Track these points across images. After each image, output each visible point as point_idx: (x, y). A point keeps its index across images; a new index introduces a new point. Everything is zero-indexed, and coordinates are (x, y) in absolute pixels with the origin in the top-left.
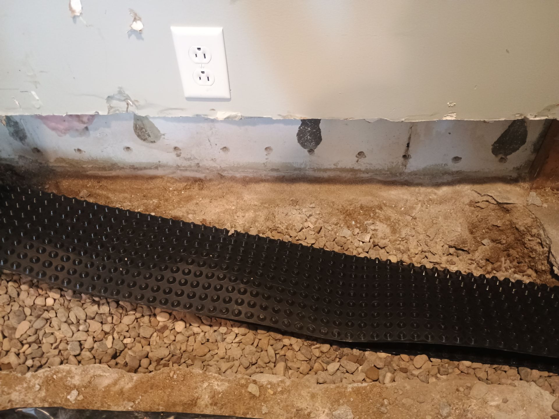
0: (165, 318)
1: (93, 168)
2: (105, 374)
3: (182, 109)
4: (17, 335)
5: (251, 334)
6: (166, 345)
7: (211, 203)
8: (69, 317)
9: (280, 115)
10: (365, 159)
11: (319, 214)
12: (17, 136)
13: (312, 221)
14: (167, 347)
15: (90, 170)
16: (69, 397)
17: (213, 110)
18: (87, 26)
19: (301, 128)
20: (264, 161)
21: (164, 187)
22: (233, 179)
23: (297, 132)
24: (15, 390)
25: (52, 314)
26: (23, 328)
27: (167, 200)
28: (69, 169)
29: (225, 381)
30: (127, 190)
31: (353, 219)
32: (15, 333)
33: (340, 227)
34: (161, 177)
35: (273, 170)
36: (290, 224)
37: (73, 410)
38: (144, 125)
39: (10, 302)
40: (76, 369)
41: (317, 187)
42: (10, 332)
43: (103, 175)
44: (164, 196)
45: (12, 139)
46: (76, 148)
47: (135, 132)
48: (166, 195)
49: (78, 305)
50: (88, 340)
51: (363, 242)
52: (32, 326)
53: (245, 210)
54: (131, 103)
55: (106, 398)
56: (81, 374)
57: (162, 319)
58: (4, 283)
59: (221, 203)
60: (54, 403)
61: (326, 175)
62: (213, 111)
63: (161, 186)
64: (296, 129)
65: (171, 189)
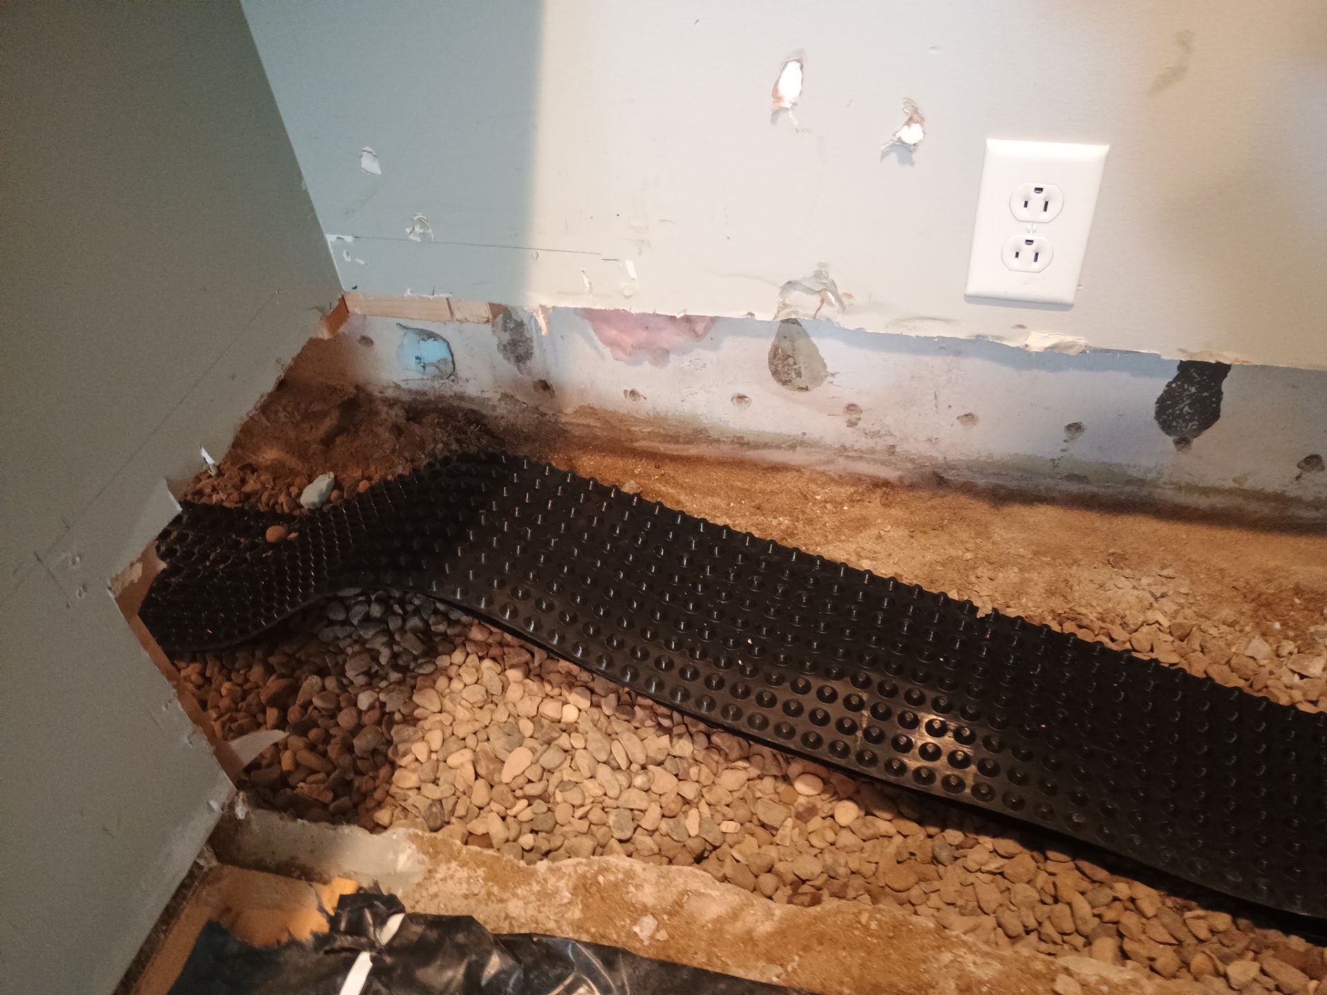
0: (814, 789)
1: (651, 436)
2: (709, 891)
3: (947, 321)
4: (506, 775)
5: (1025, 860)
6: (816, 851)
7: (913, 540)
8: (611, 752)
9: (1182, 351)
10: (1321, 474)
11: (1187, 594)
12: (513, 352)
13: (1166, 609)
14: (816, 856)
15: (644, 439)
16: (636, 929)
17: (1021, 327)
18: (797, 130)
19: (1174, 385)
20: (1057, 454)
21: (801, 493)
22: (968, 489)
23: (1159, 393)
24: (515, 895)
25: (577, 742)
26: (518, 762)
27: (810, 522)
28: (599, 433)
29: (992, 958)
30: (718, 490)
31: (1278, 617)
32: (500, 771)
33: (1241, 631)
34: (798, 469)
35: (1071, 477)
36: (1107, 611)
37: (651, 961)
38: (794, 350)
39: (485, 702)
40: (644, 869)
41: (1180, 531)
42: (492, 767)
43: (668, 452)
44: (803, 512)
45: (499, 357)
46: (629, 389)
47: (771, 363)
48: (808, 511)
49: (629, 730)
50: (650, 810)
51: (1302, 677)
52: (537, 761)
53: (997, 564)
54: (833, 299)
55: (715, 946)
56: (657, 883)
57: (806, 789)
58: (473, 660)
59: (936, 541)
60: (603, 937)
61: (1204, 502)
62: (1020, 330)
63: (796, 490)
64: (1158, 386)
65: (818, 497)
